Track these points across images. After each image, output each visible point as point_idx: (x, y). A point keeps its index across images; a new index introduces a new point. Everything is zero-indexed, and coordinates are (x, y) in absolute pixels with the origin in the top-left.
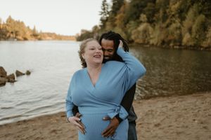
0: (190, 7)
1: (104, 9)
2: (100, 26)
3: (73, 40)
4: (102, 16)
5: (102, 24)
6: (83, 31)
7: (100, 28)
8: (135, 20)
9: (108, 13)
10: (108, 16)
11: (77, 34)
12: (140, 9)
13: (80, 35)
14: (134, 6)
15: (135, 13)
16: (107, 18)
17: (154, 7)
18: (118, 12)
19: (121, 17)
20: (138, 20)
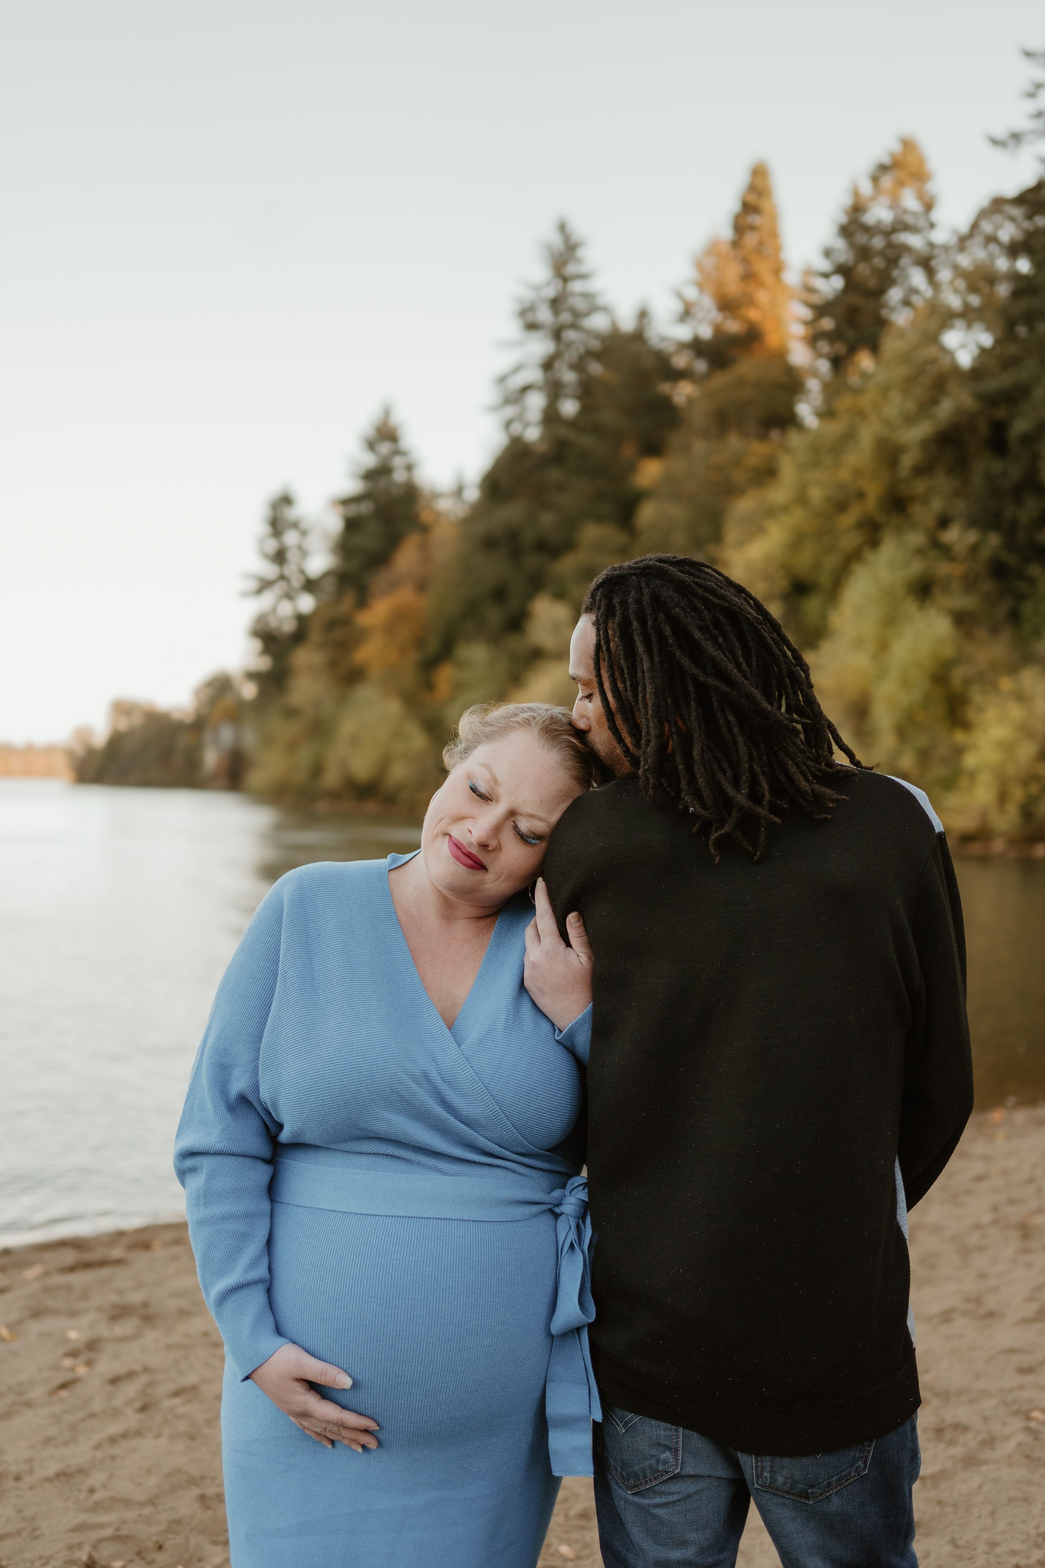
0: (853, 558)
1: (280, 557)
2: (252, 676)
3: (48, 773)
4: (266, 601)
5: (263, 663)
6: (121, 708)
7: (249, 691)
8: (495, 639)
9: (310, 585)
10: (306, 603)
11: (82, 733)
12: (532, 561)
13: (100, 734)
14: (490, 543)
15: (499, 594)
16: (302, 620)
17: (623, 551)
18: (379, 579)
19: (400, 616)
20: (514, 643)
